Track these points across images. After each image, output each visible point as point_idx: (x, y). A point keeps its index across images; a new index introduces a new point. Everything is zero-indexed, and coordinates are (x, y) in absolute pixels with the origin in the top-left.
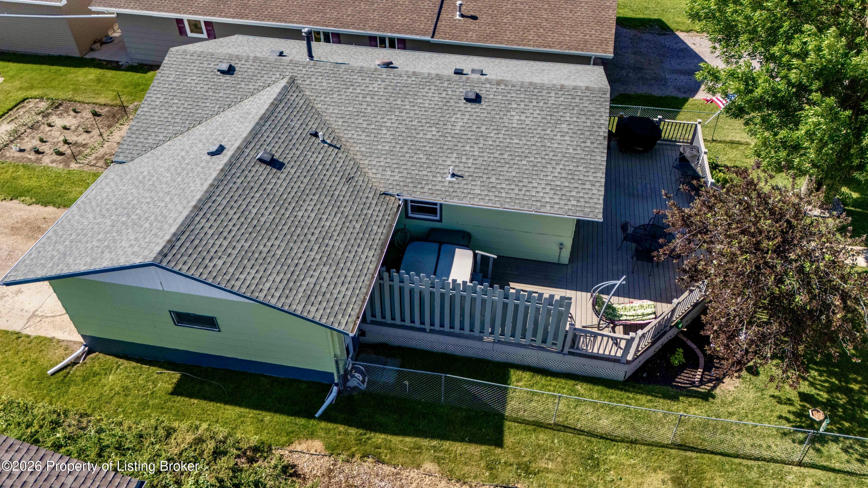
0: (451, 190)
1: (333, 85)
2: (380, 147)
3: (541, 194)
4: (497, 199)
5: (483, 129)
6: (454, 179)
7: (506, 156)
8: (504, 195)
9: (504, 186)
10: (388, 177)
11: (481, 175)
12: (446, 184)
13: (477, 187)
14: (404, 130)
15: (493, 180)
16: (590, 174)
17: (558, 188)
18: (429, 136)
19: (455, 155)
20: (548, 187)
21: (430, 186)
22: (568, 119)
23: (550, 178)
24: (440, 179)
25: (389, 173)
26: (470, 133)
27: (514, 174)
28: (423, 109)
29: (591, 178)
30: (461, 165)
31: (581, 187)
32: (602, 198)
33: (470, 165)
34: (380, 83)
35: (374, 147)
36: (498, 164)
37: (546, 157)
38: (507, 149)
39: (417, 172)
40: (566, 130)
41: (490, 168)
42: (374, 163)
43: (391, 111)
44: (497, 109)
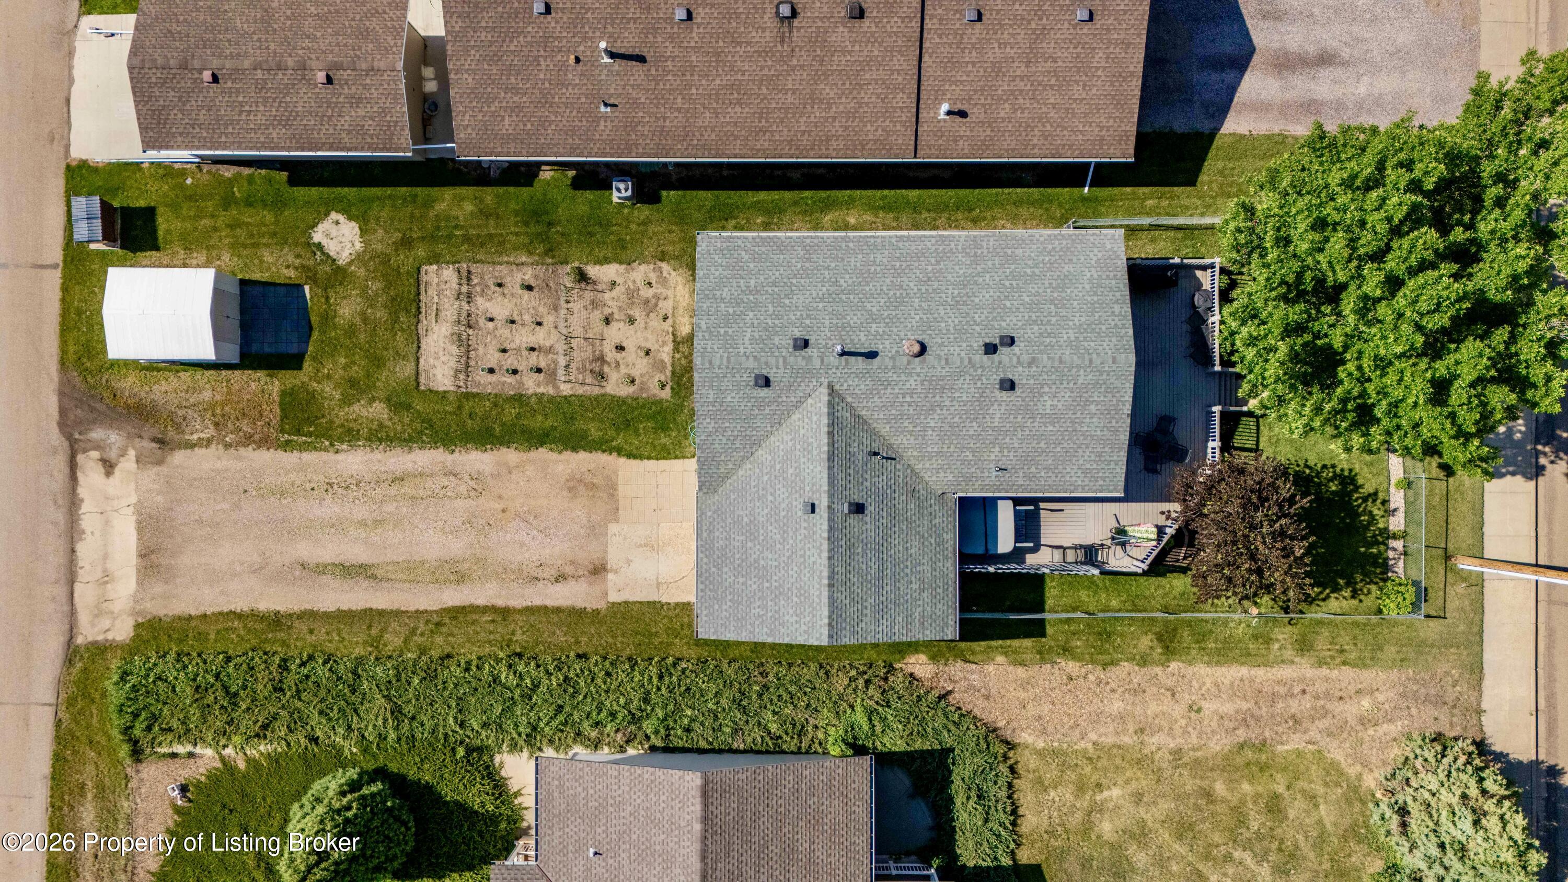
0: (998, 483)
1: (871, 387)
2: (929, 449)
3: (1074, 479)
5: (1020, 419)
6: (999, 473)
8: (1043, 482)
9: (1042, 474)
10: (942, 478)
11: (1022, 466)
12: (993, 478)
13: (1020, 479)
14: (947, 429)
16: (1115, 454)
17: (1088, 471)
18: (971, 433)
19: (997, 449)
20: (1080, 471)
21: (980, 483)
22: (1096, 398)
23: (1081, 462)
24: (987, 474)
26: (1008, 425)
27: (1050, 462)
28: (962, 404)
29: (1115, 458)
30: (1004, 458)
31: (1107, 467)
32: (1124, 475)
33: (1012, 458)
35: (924, 450)
36: (1036, 454)
37: (1077, 442)
38: (1043, 437)
39: (966, 470)
40: (1094, 411)
41: (1029, 458)
42: (927, 466)
44: (1030, 395)
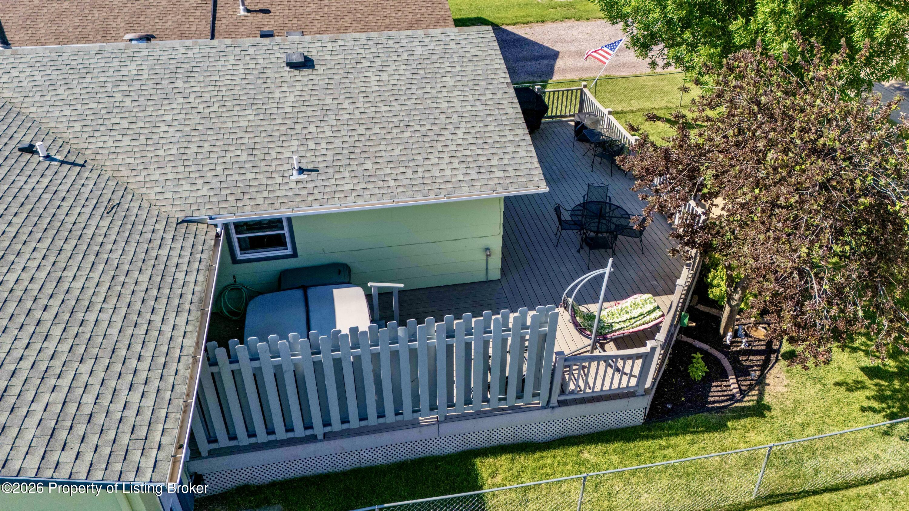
0: (304, 192)
1: (54, 77)
2: (161, 152)
3: (449, 172)
4: (383, 191)
5: (329, 100)
6: (304, 176)
7: (376, 130)
8: (392, 183)
9: (388, 171)
10: (187, 194)
11: (346, 162)
12: (293, 185)
13: (347, 181)
14: (197, 121)
15: (368, 165)
16: (507, 132)
17: (470, 159)
18: (243, 122)
19: (295, 142)
20: (455, 161)
21: (266, 194)
22: (449, 69)
23: (453, 148)
24: (279, 180)
25: (186, 187)
26: (310, 109)
27: (397, 152)
28: (224, 88)
29: (510, 138)
30: (309, 154)
31: (500, 151)
32: (536, 160)
33: (324, 152)
34: (139, 62)
35: (149, 154)
36: (368, 143)
37: (437, 122)
38: (375, 121)
39: (236, 177)
40: (452, 84)
41: (358, 150)
42: (154, 177)
43: (168, 97)
44: (341, 71)
